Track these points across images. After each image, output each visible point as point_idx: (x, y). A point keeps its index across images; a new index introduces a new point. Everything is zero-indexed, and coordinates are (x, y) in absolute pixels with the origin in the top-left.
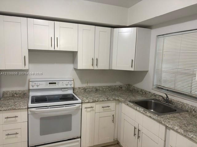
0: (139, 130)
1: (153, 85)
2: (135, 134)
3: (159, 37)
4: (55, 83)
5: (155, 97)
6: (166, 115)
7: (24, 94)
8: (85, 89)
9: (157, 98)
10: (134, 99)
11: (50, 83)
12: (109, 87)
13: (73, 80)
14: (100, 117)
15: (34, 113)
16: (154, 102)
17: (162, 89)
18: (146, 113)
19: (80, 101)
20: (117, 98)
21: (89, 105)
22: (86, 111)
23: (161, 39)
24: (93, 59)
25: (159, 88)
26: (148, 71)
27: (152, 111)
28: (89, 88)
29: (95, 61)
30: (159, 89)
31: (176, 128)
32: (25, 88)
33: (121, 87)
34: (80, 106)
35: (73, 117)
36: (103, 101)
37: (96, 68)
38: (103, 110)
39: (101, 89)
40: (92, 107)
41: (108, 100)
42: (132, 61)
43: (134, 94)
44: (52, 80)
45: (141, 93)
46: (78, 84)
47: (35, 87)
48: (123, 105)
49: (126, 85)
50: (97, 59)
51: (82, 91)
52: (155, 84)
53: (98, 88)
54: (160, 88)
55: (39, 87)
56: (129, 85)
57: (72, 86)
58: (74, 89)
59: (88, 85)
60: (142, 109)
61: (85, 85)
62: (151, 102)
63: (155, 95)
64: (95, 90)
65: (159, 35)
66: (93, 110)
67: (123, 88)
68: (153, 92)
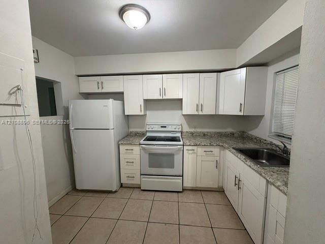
0: (239, 180)
1: (270, 132)
2: (235, 184)
3: (278, 73)
4: (166, 127)
5: (271, 147)
6: (273, 167)
7: (143, 134)
8: (192, 134)
9: (273, 148)
10: (241, 146)
11: (161, 127)
12: (219, 133)
13: (181, 125)
14: (202, 161)
15: (144, 149)
16: (266, 152)
17: (283, 137)
18: (246, 161)
19: (181, 143)
20: (221, 144)
21: (190, 148)
22: (188, 153)
23: (281, 76)
24: (197, 105)
25: (279, 136)
26: (264, 116)
27: (264, 161)
28: (197, 133)
29: (199, 107)
30: (280, 138)
31: (279, 183)
32: (144, 130)
33: (233, 134)
34: (181, 148)
35: (176, 157)
36: (205, 145)
37: (200, 113)
38: (206, 154)
39: (209, 134)
40: (193, 150)
41: (211, 145)
42: (241, 104)
43: (245, 141)
44: (164, 124)
45: (255, 141)
46: (186, 129)
47: (150, 129)
48: (227, 152)
49: (240, 132)
50: (202, 105)
51: (190, 135)
52: (273, 131)
53: (206, 133)
54: (281, 136)
55: (153, 130)
56: (243, 132)
57: (180, 130)
58: (182, 132)
59: (196, 130)
60: (243, 157)
61: (192, 130)
62: (263, 151)
63: (271, 144)
64: (202, 135)
65: (277, 71)
66: (194, 153)
67: (235, 135)
68: (270, 140)
